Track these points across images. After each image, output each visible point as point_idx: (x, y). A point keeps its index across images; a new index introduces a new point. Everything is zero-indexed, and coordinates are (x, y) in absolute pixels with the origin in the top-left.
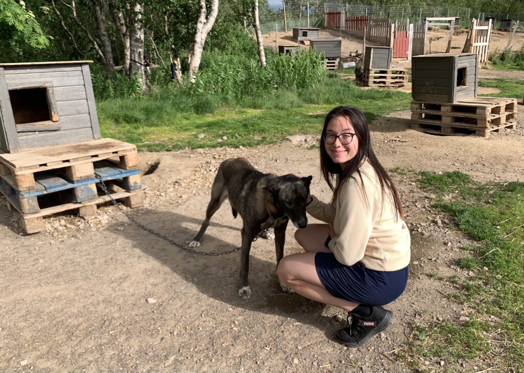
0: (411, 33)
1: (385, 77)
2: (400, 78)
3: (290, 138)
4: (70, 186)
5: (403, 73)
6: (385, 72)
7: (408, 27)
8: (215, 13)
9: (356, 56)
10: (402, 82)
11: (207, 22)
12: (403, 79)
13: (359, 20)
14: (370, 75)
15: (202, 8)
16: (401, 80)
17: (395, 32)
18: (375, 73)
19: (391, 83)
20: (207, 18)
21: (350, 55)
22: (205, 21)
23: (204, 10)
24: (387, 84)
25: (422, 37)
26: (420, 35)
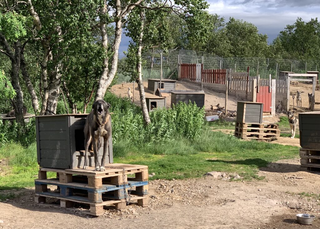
0: (274, 89)
1: (258, 131)
2: (272, 132)
3: (211, 174)
4: (117, 188)
5: (275, 127)
6: (258, 126)
7: (270, 82)
8: (114, 71)
9: (218, 110)
10: (275, 136)
11: (108, 79)
12: (276, 133)
13: (216, 73)
14: (244, 128)
15: (105, 67)
16: (274, 134)
17: (257, 87)
18: (248, 127)
19: (264, 137)
20: (108, 76)
21: (212, 108)
22: (107, 78)
23: (107, 69)
24: (260, 137)
25: (285, 92)
26: (282, 91)
